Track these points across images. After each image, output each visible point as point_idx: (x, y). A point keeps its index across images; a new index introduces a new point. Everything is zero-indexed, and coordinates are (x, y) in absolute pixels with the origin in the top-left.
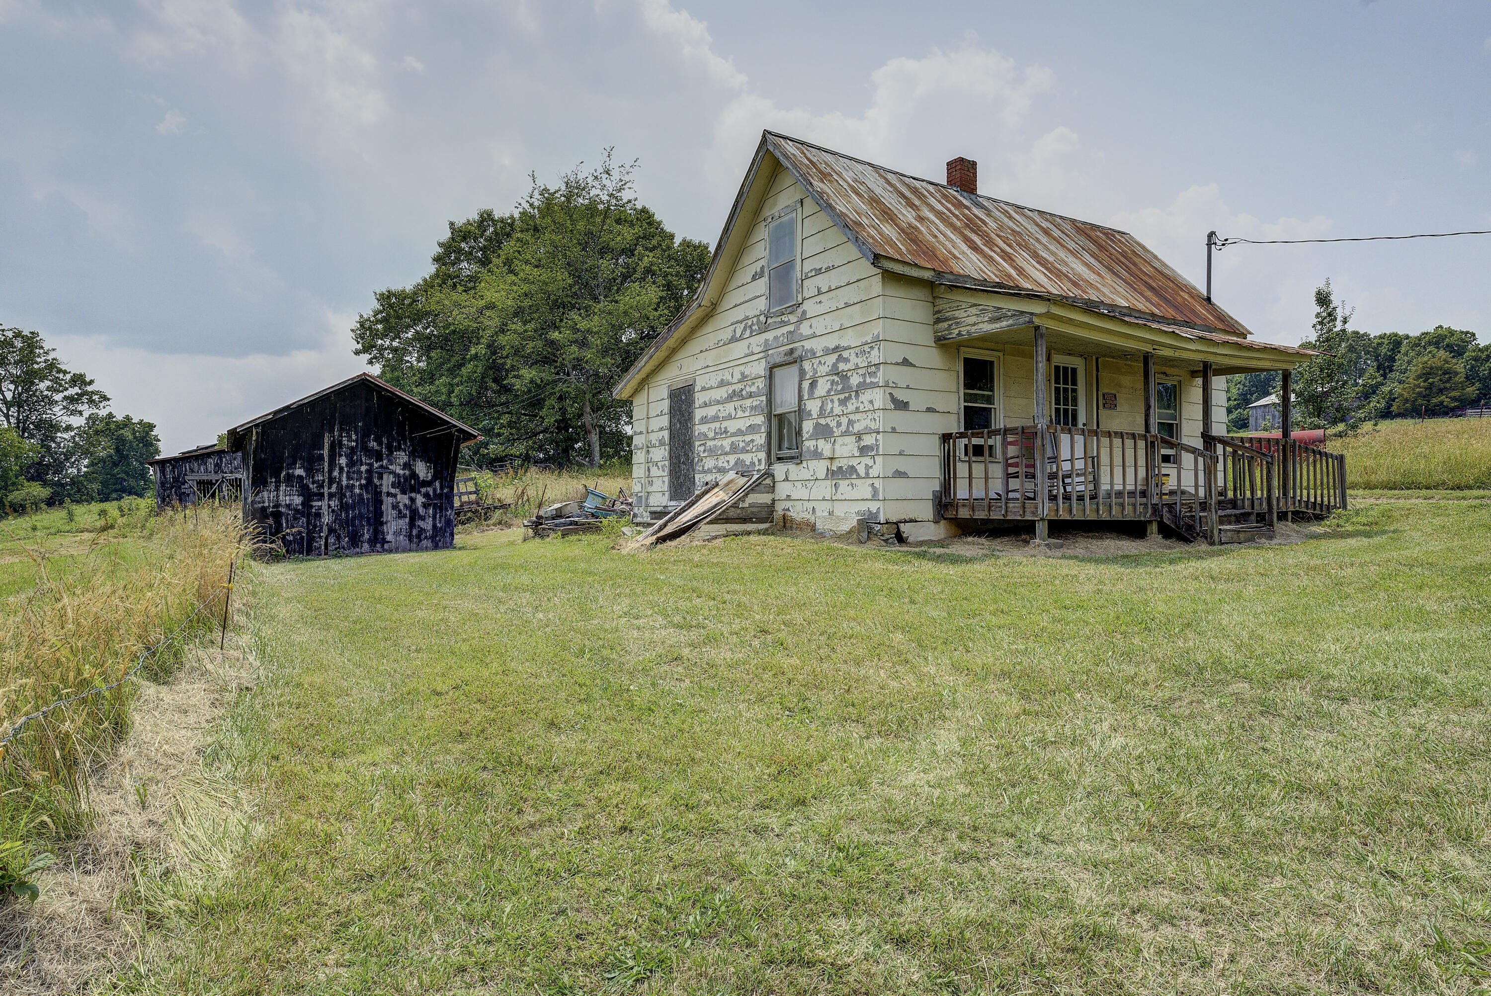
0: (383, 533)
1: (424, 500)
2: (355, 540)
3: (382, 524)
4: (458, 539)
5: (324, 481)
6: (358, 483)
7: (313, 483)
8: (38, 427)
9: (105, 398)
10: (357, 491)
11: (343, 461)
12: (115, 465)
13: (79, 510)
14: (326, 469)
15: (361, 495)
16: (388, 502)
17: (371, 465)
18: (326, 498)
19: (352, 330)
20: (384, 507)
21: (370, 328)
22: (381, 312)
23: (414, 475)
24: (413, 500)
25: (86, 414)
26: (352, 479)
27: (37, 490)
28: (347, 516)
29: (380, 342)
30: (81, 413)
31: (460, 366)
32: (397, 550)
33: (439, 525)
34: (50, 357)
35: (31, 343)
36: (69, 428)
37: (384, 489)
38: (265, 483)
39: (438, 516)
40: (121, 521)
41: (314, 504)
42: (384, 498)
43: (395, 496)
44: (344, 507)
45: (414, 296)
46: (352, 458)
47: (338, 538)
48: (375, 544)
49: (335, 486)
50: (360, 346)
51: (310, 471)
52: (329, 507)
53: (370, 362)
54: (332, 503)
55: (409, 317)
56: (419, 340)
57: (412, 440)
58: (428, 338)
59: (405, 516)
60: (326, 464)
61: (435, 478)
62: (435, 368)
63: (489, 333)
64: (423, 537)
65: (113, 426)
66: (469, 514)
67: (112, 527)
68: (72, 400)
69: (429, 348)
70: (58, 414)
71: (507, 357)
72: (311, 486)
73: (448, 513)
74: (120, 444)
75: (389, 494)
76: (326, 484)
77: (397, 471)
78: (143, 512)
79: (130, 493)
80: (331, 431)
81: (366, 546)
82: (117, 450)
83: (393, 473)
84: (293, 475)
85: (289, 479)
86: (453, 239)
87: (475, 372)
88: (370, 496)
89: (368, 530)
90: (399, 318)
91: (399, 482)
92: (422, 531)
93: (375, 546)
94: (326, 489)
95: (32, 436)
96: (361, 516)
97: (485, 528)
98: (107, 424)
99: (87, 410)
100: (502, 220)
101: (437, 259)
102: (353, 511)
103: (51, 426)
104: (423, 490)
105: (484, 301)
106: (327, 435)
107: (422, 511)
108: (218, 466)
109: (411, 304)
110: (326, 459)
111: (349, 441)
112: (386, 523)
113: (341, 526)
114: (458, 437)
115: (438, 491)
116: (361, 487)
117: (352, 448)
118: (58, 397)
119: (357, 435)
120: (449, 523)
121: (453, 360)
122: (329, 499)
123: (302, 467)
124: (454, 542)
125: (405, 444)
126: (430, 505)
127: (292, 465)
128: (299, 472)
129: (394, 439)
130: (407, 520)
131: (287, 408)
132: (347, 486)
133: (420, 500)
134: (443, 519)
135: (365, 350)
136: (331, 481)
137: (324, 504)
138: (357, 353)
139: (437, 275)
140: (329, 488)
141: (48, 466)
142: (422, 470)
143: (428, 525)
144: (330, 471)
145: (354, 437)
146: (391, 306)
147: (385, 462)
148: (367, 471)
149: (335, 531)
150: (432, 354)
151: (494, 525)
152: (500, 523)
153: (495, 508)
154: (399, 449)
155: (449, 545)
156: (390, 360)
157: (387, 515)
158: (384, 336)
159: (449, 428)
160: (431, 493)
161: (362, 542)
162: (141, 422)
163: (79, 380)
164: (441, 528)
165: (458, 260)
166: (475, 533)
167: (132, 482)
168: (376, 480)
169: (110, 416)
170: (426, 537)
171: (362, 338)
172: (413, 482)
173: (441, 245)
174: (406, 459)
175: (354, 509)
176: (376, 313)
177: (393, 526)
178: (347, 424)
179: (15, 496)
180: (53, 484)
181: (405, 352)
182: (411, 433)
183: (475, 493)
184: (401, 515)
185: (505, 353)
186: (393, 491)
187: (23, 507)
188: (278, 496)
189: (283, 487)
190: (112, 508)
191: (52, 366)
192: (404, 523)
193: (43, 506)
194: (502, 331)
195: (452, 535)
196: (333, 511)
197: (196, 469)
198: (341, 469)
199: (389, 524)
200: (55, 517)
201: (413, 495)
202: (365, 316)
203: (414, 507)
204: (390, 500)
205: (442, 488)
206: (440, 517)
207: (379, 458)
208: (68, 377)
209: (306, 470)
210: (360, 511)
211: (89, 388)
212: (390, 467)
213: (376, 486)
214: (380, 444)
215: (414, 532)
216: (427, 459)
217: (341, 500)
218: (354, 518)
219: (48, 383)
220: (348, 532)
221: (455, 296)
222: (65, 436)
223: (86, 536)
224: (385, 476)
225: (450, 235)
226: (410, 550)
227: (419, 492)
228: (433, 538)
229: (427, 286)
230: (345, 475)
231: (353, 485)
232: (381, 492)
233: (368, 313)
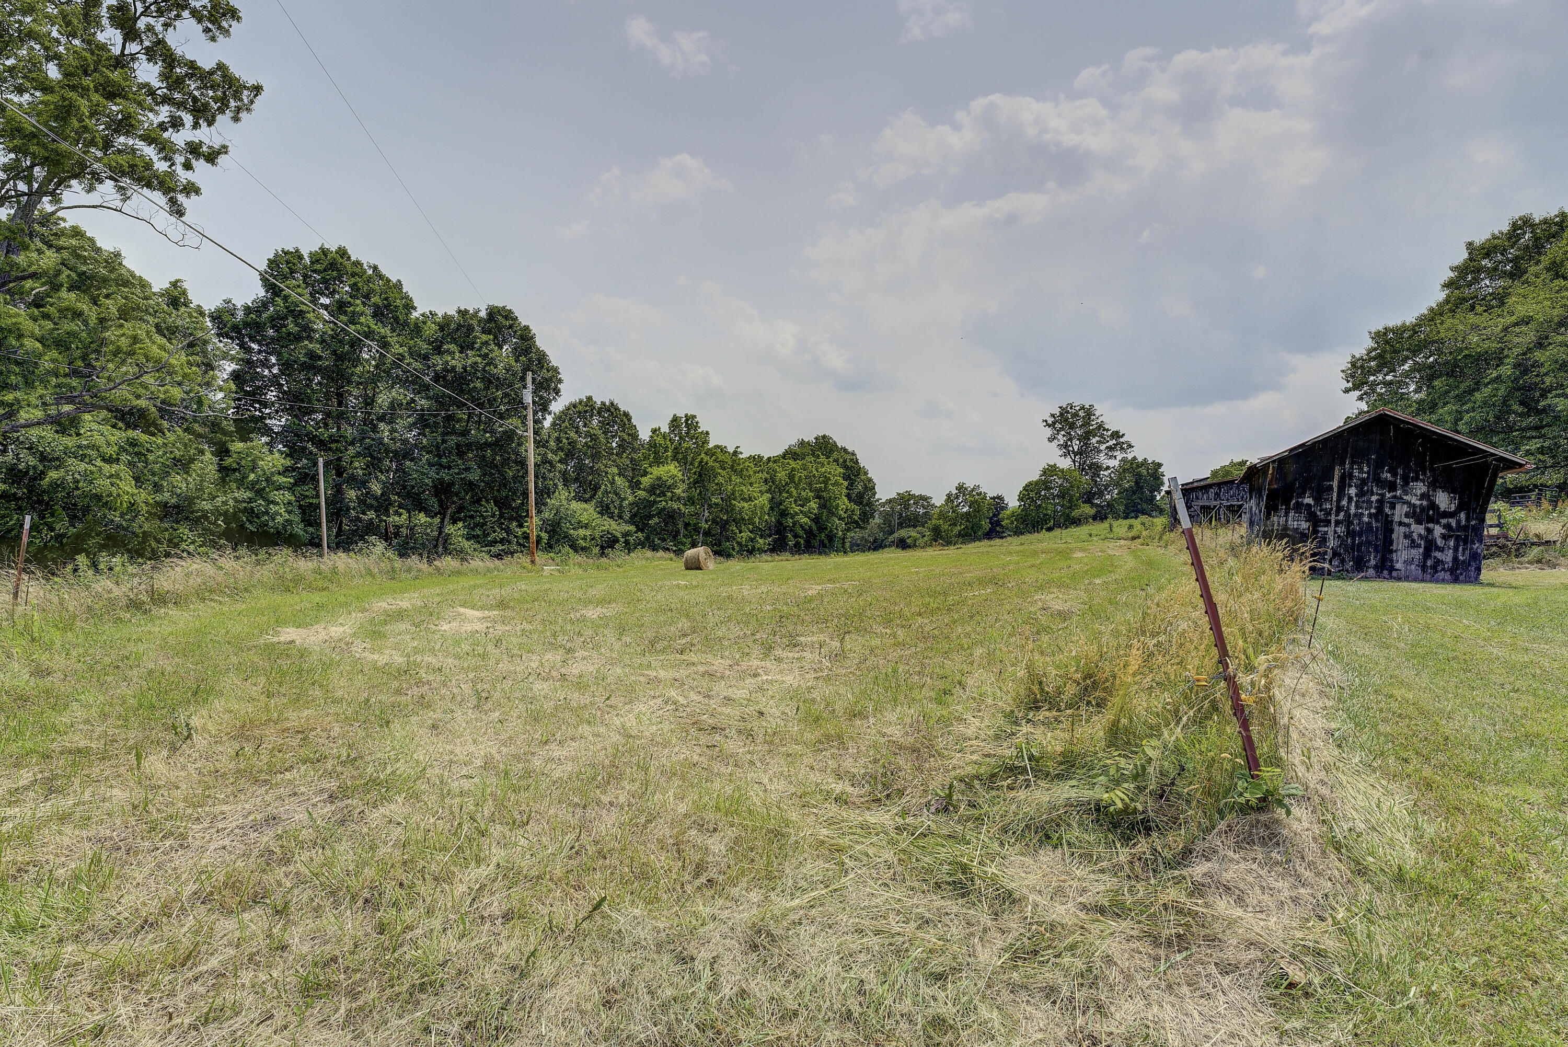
0: (1392, 561)
1: (1443, 531)
2: (1360, 565)
3: (1391, 552)
4: (1485, 575)
5: (1331, 509)
6: (1367, 512)
7: (1321, 511)
8: (1090, 468)
9: (1130, 446)
10: (1366, 519)
11: (1353, 491)
12: (1134, 493)
13: (1116, 523)
14: (1335, 499)
15: (1369, 523)
16: (1398, 532)
17: (1383, 495)
18: (1333, 524)
19: (1343, 371)
20: (1394, 536)
21: (1362, 367)
22: (1375, 349)
23: (1433, 506)
24: (1429, 531)
25: (1119, 458)
26: (1361, 508)
27: (1088, 510)
28: (1353, 542)
29: (1372, 378)
30: (1115, 457)
31: (1471, 392)
32: (1407, 579)
33: (1461, 558)
34: (1099, 421)
35: (1089, 412)
36: (1108, 468)
37: (1396, 519)
38: (1276, 510)
39: (1461, 549)
40: (1144, 533)
41: (1320, 529)
42: (1396, 527)
43: (1408, 525)
44: (1350, 533)
45: (1414, 329)
46: (1362, 488)
47: (1343, 561)
48: (1382, 570)
49: (1342, 514)
50: (1350, 385)
51: (1318, 500)
52: (1335, 532)
53: (1361, 398)
54: (1338, 530)
55: (1407, 350)
56: (1419, 371)
57: (1433, 470)
58: (1431, 367)
59: (1419, 546)
60: (1335, 494)
61: (1459, 509)
62: (1439, 397)
63: (1516, 351)
64: (1439, 568)
65: (1134, 466)
66: (1494, 549)
67: (1139, 537)
68: (1110, 448)
69: (1431, 378)
70: (1102, 459)
71: (1546, 374)
72: (1318, 513)
73: (1475, 547)
74: (1138, 478)
75: (1401, 524)
76: (1334, 511)
77: (1413, 501)
78: (1160, 528)
79: (1143, 514)
80: (1342, 464)
81: (1371, 572)
82: (1137, 483)
83: (1408, 503)
84: (1302, 504)
85: (1298, 507)
86: (1471, 259)
87: (1494, 396)
88: (1379, 525)
89: (1375, 557)
90: (1396, 352)
91: (1414, 512)
92: (1438, 562)
93: (1382, 573)
94: (1333, 516)
95: (1087, 474)
96: (1368, 543)
97: (1516, 565)
98: (1131, 464)
99: (1120, 455)
100: (1545, 221)
101: (1449, 285)
102: (1360, 538)
103: (1098, 467)
104: (1444, 521)
105: (1513, 318)
106: (1337, 468)
107: (1440, 542)
108: (1217, 495)
109: (1410, 337)
110: (1335, 489)
111: (1361, 472)
112: (1396, 551)
113: (1346, 550)
114: (1497, 467)
115: (1463, 523)
116: (1370, 516)
117: (1363, 480)
118: (1103, 447)
119: (1369, 467)
120: (1476, 558)
121: (1463, 387)
122: (1336, 526)
123: (1311, 496)
124: (1481, 577)
125: (1424, 474)
126: (1451, 537)
127: (1302, 495)
128: (1308, 500)
129: (1410, 469)
130: (1421, 550)
131: (1303, 445)
132: (1355, 515)
133: (1438, 531)
134: (1467, 552)
135: (1356, 387)
136: (1339, 509)
137: (1330, 530)
138: (1347, 391)
139: (1447, 301)
140: (1337, 515)
141: (1095, 493)
142: (1443, 500)
143: (1447, 557)
144: (1339, 500)
145: (1366, 469)
146: (1387, 342)
147: (1399, 493)
148: (1377, 501)
149: (1340, 555)
150: (1436, 383)
151: (1529, 563)
152: (1539, 561)
153: (1533, 544)
154: (1416, 479)
155: (1474, 579)
156: (1382, 394)
157: (1398, 544)
158: (1378, 370)
159: (1485, 457)
160: (1454, 524)
161: (1368, 568)
162: (1153, 462)
163: (1116, 435)
164: (1464, 562)
165: (1476, 280)
166: (1502, 570)
167: (1145, 506)
168: (1387, 510)
169: (1135, 458)
170: (1443, 569)
171: (1353, 377)
172: (1431, 512)
173: (1452, 269)
174: (1424, 489)
175: (1360, 536)
176: (1370, 351)
177: (1403, 555)
178: (1359, 457)
179: (1075, 513)
180: (1097, 505)
181: (1401, 384)
182: (1432, 463)
183: (1497, 526)
184: (1413, 545)
185: (1543, 370)
186: (1406, 520)
187: (1080, 520)
188: (1287, 521)
189: (1292, 514)
190: (1136, 523)
191: (1100, 426)
192: (1417, 553)
193: (1091, 520)
194: (1540, 345)
195: (1479, 570)
196: (1339, 537)
197: (1200, 497)
198: (1350, 499)
199: (1399, 553)
200: (1100, 528)
201: (1431, 525)
202: (1358, 356)
203: (1430, 537)
204: (1402, 529)
205: (1468, 519)
206: (1463, 550)
207: (1392, 487)
208: (1109, 433)
209: (1315, 499)
210: (1367, 538)
211: (1121, 440)
212: (1405, 497)
213: (1387, 515)
214: (1395, 475)
215: (1429, 563)
216: (1449, 488)
217: (1348, 527)
218: (1360, 544)
219: (1097, 438)
220: (1353, 557)
221: (1472, 318)
222: (1106, 473)
223: (1122, 542)
224: (1398, 506)
225: (1466, 255)
226: (1423, 581)
227: (1438, 523)
228: (1452, 571)
229: (1435, 315)
230: (1353, 504)
231: (1362, 514)
232: (1392, 521)
233: (1360, 351)
